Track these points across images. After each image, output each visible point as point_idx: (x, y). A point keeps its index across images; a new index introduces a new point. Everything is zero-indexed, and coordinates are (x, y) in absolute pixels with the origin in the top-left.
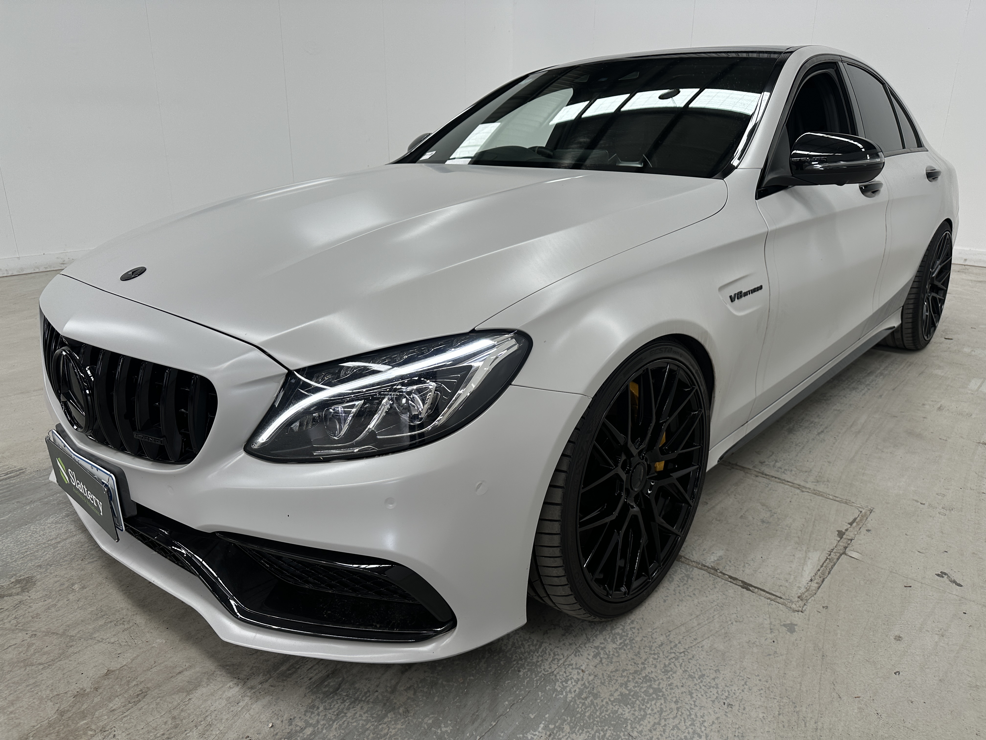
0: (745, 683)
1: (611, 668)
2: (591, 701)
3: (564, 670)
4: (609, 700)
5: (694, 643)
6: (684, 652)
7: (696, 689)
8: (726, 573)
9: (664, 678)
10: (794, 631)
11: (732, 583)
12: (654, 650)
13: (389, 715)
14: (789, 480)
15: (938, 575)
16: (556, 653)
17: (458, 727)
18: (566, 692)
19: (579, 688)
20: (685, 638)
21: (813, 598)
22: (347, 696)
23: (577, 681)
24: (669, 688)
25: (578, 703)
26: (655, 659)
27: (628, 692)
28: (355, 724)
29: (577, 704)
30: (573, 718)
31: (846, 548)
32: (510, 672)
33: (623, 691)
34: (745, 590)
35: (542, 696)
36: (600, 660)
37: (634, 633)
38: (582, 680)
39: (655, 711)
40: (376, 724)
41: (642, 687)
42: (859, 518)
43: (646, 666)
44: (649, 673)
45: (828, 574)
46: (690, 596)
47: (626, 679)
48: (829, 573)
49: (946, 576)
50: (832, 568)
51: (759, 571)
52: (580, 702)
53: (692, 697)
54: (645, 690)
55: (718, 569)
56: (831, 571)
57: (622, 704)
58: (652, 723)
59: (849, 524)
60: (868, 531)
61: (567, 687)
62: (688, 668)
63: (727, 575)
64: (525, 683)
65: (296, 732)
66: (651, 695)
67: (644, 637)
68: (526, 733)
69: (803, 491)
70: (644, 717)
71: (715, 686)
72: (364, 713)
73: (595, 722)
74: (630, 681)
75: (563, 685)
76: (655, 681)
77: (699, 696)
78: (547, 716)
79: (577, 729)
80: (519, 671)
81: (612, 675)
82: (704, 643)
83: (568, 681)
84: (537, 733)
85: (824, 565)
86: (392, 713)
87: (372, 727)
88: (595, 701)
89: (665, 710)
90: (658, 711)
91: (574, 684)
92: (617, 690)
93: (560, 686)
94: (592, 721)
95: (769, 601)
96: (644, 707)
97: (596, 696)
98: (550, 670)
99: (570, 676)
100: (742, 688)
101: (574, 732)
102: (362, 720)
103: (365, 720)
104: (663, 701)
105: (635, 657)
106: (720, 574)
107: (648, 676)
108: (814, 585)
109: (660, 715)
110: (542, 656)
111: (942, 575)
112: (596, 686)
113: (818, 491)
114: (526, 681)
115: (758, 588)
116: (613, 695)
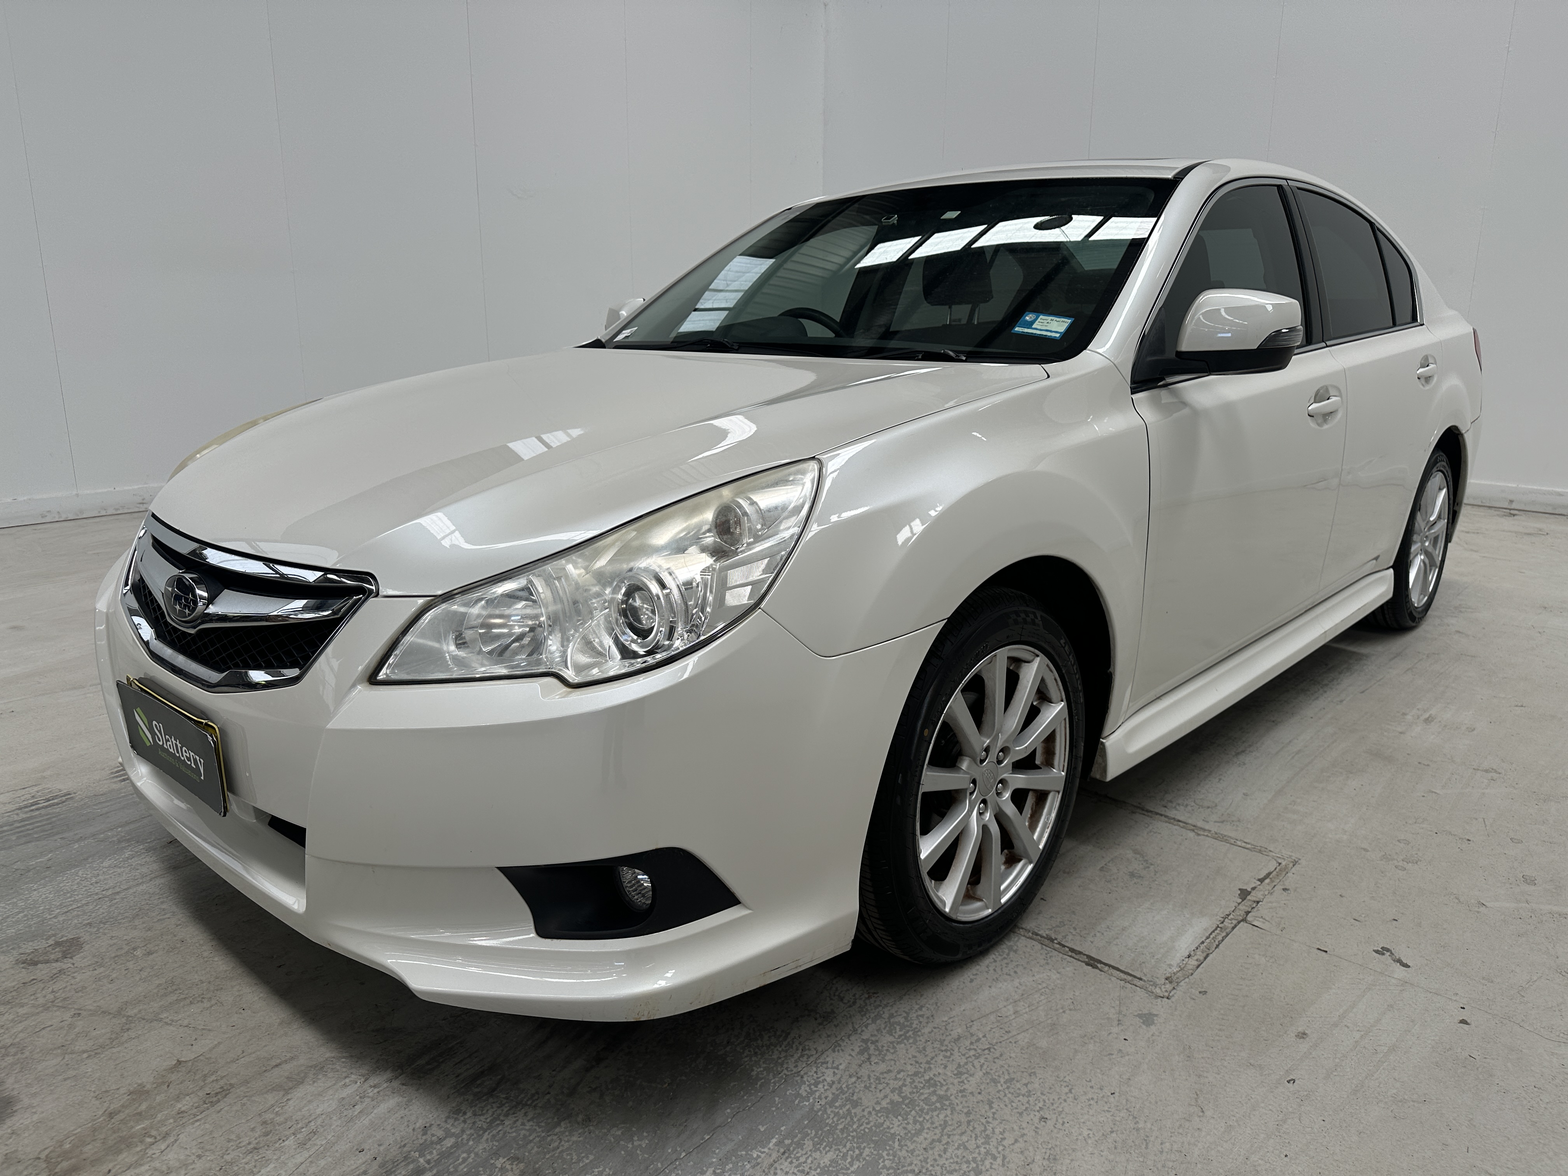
0: (1070, 1091)
1: (883, 1067)
2: (848, 1110)
3: (815, 1069)
4: (874, 1109)
5: (1006, 1037)
6: (989, 1049)
7: (999, 1098)
8: (1067, 944)
9: (956, 1081)
10: (1153, 1023)
11: (1073, 958)
12: (947, 1046)
13: (562, 1124)
14: (1181, 818)
15: (1377, 952)
16: (807, 1047)
17: (656, 1141)
18: (814, 1098)
19: (833, 1094)
20: (994, 1030)
21: (1187, 980)
22: (507, 1098)
23: (831, 1085)
24: (960, 1095)
25: (829, 1112)
26: (945, 1057)
27: (901, 1100)
28: (514, 1134)
29: (827, 1114)
30: (820, 1132)
31: (1248, 913)
32: (738, 1071)
33: (894, 1098)
34: (1090, 967)
35: (779, 1103)
36: (867, 1057)
37: (920, 1022)
38: (839, 1083)
39: (937, 1124)
40: (543, 1134)
41: (922, 1094)
42: (1275, 873)
43: (932, 1066)
44: (934, 1075)
45: (1216, 948)
46: (1009, 975)
47: (900, 1083)
48: (1217, 946)
49: (1389, 954)
50: (1223, 940)
51: (1115, 943)
52: (832, 1112)
53: (991, 1108)
54: (926, 1098)
55: (1056, 939)
56: (1219, 944)
57: (890, 1115)
58: (930, 1140)
59: (1259, 880)
60: (1285, 890)
61: (816, 1091)
62: (991, 1070)
63: (1068, 947)
64: (758, 1086)
65: (432, 1143)
66: (934, 1103)
67: (935, 1028)
68: (751, 1150)
69: (1199, 835)
71: (1027, 1094)
72: (529, 1121)
73: (850, 1138)
74: (905, 1086)
75: (811, 1089)
76: (942, 1085)
77: (1002, 1106)
78: (782, 1129)
79: (822, 1146)
80: (753, 1070)
81: (881, 1076)
82: (1019, 1037)
83: (818, 1084)
84: (766, 1150)
85: (1211, 936)
86: (567, 1121)
87: (537, 1139)
88: (853, 1111)
89: (950, 1123)
90: (940, 1125)
91: (826, 1088)
92: (886, 1097)
93: (806, 1091)
94: (845, 1135)
95: (1122, 982)
96: (921, 1119)
97: (856, 1104)
98: (795, 1070)
99: (822, 1078)
100: (1064, 1097)
101: (819, 1149)
102: (525, 1130)
103: (528, 1130)
104: (949, 1112)
105: (917, 1054)
106: (1058, 946)
107: (932, 1079)
108: (1193, 962)
109: (943, 1130)
110: (786, 1051)
111: (1382, 951)
112: (857, 1090)
113: (1222, 835)
114: (759, 1083)
115: (1110, 966)
116: (880, 1104)
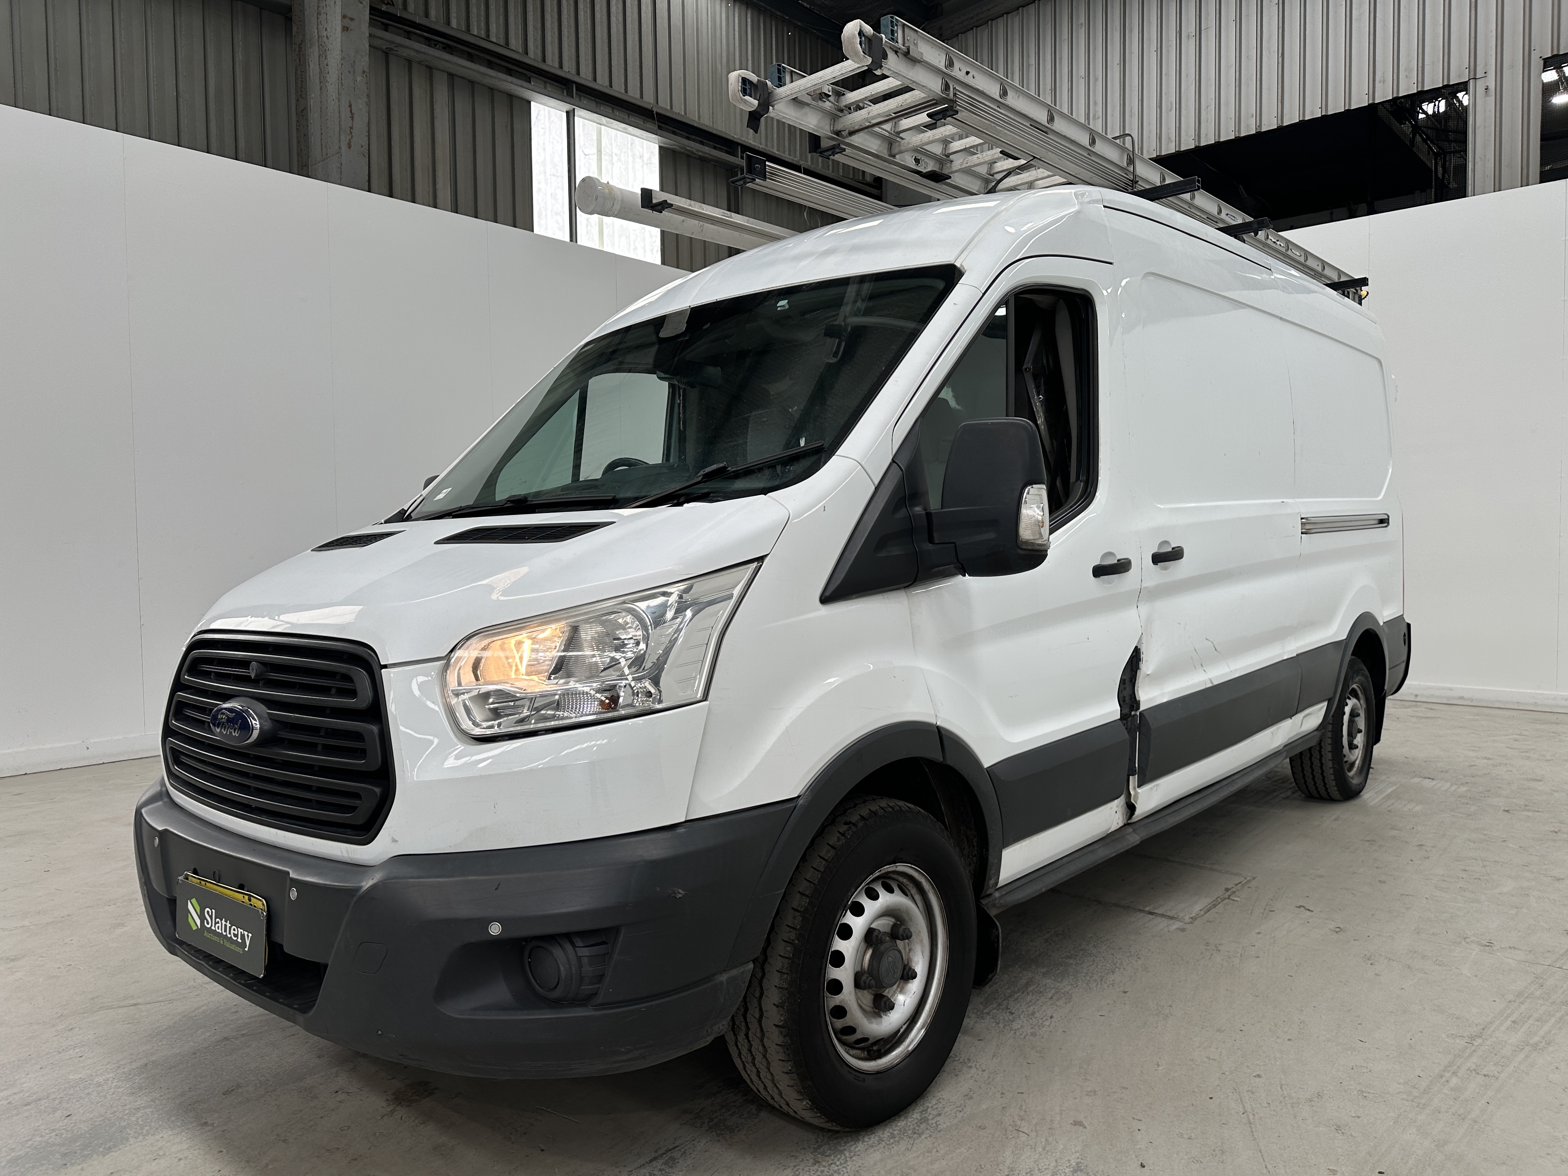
0: (1149, 950)
10: (1185, 931)
15: (1297, 907)
21: (1200, 918)
23: (1036, 951)
31: (1229, 896)
45: (1214, 908)
49: (1302, 908)
50: (1218, 905)
56: (1216, 906)
60: (1249, 887)
70: (1083, 962)
92: (1063, 954)
108: (1202, 912)
111: (1300, 907)
113: (1214, 869)
